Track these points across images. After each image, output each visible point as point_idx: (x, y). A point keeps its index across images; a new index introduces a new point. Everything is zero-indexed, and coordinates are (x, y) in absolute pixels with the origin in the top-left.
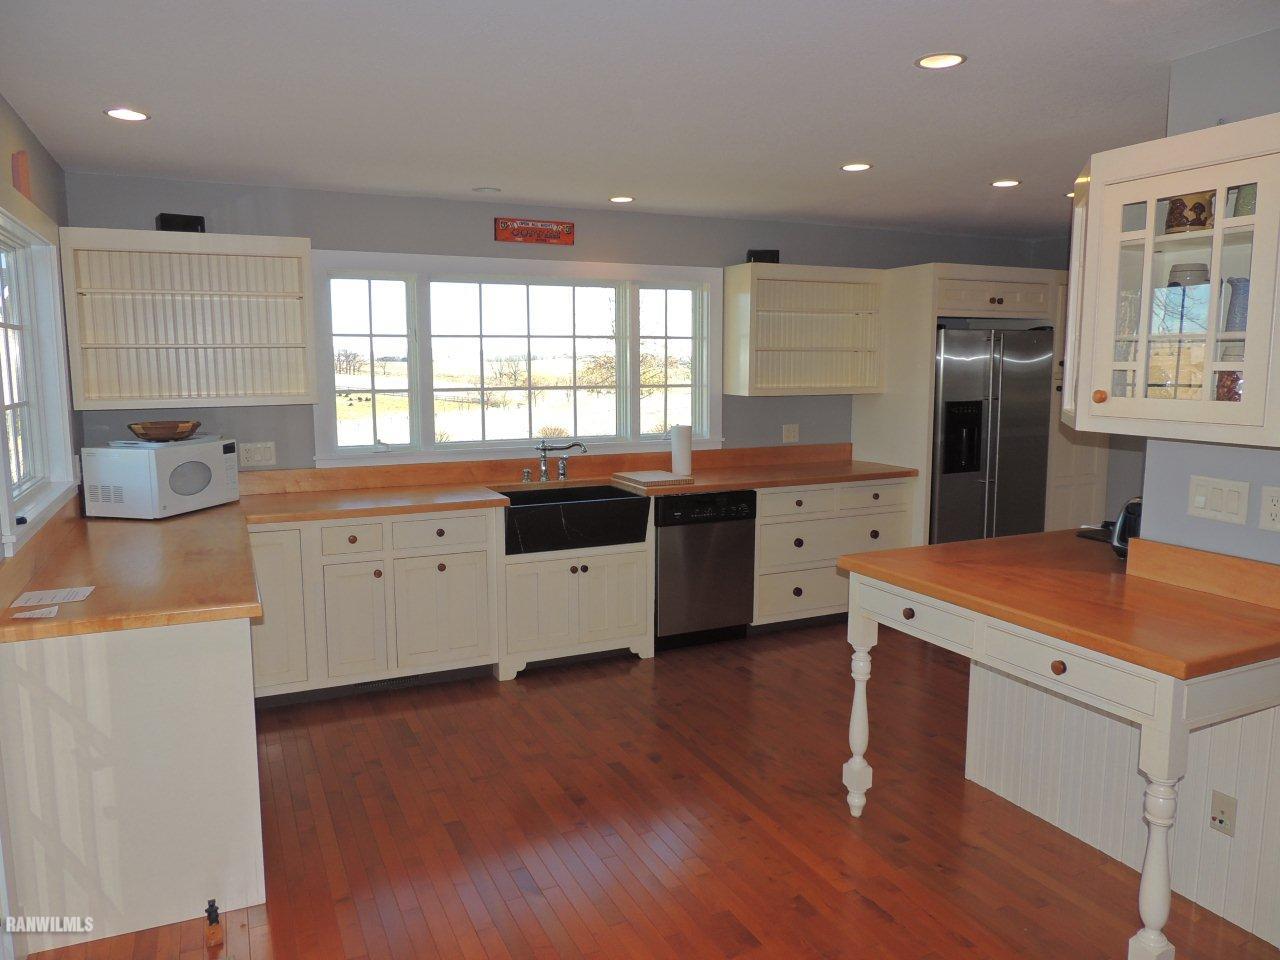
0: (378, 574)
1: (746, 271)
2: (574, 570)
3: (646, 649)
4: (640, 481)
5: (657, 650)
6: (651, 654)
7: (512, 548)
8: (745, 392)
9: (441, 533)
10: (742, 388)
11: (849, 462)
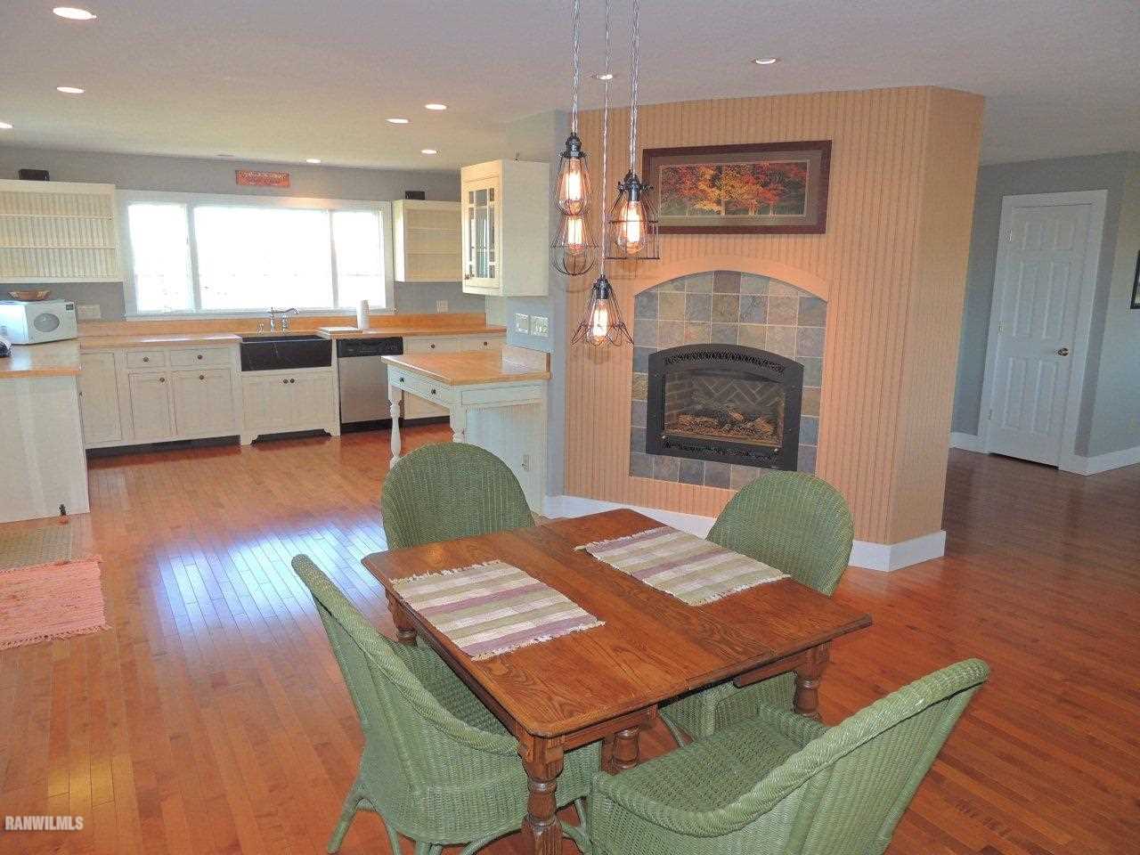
0: (162, 380)
1: (400, 205)
2: (286, 382)
3: (335, 430)
4: (327, 332)
5: (342, 432)
6: (339, 434)
7: (245, 367)
8: (403, 280)
9: (200, 357)
10: (401, 277)
11: (484, 324)
